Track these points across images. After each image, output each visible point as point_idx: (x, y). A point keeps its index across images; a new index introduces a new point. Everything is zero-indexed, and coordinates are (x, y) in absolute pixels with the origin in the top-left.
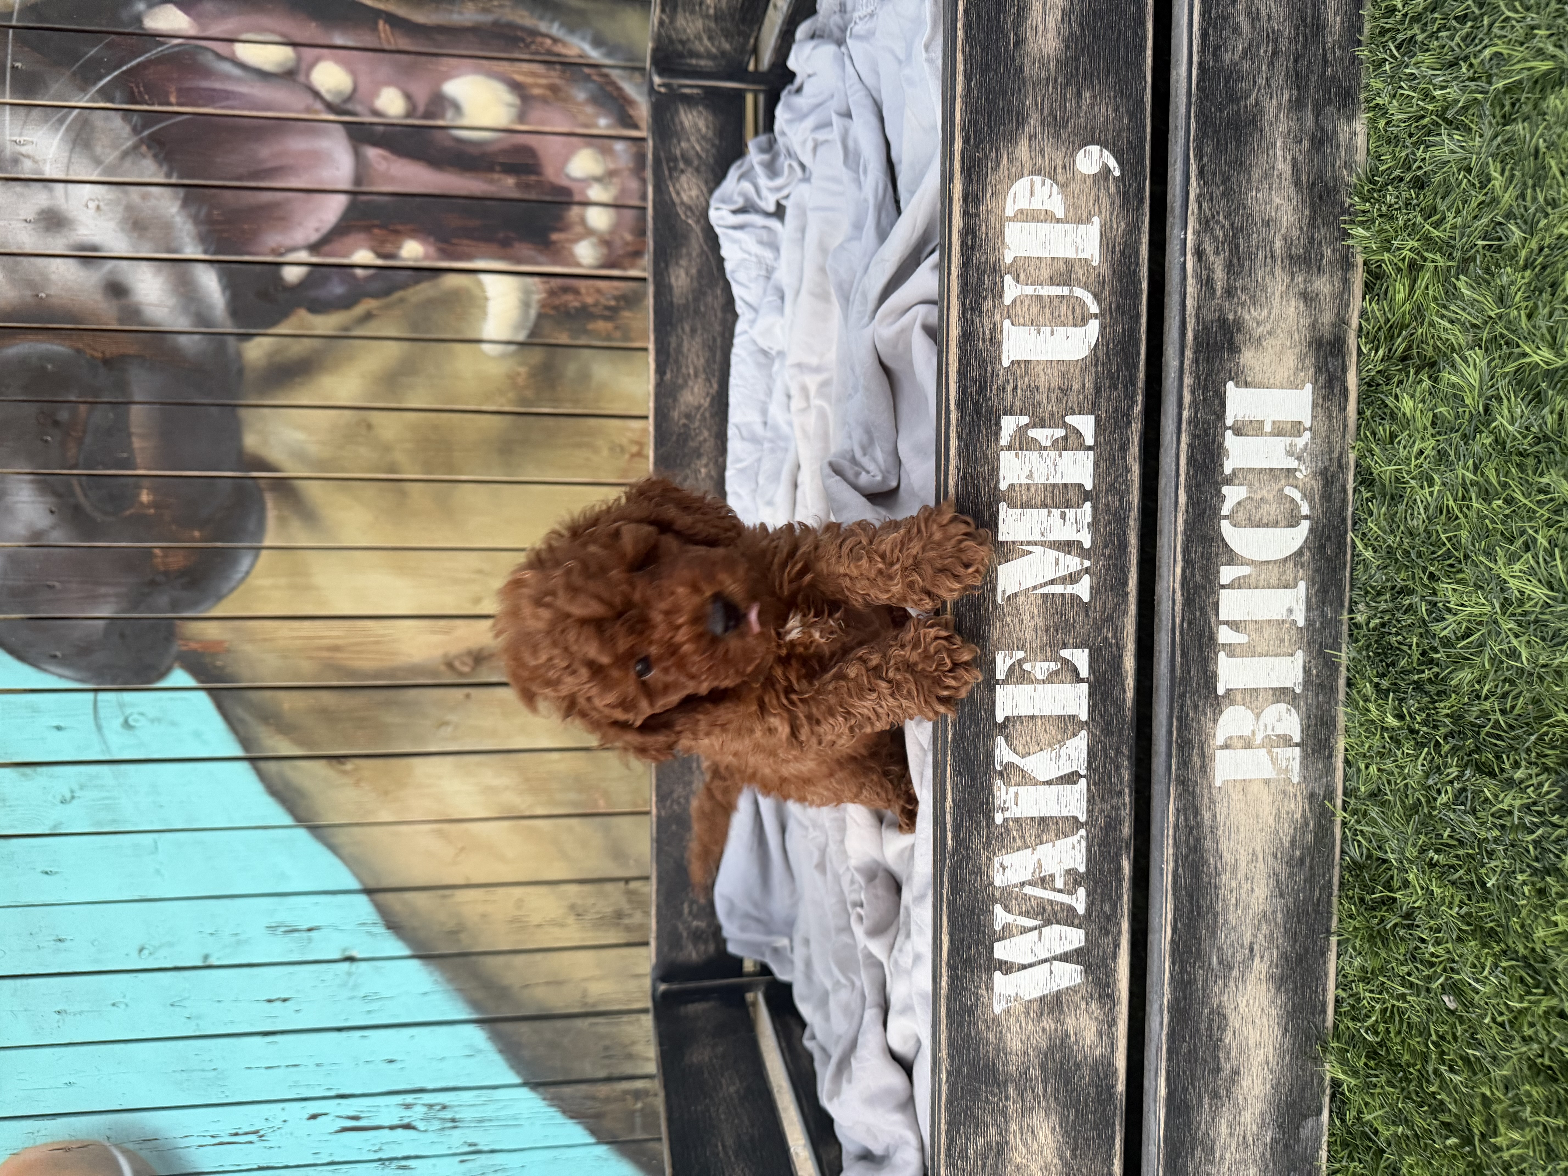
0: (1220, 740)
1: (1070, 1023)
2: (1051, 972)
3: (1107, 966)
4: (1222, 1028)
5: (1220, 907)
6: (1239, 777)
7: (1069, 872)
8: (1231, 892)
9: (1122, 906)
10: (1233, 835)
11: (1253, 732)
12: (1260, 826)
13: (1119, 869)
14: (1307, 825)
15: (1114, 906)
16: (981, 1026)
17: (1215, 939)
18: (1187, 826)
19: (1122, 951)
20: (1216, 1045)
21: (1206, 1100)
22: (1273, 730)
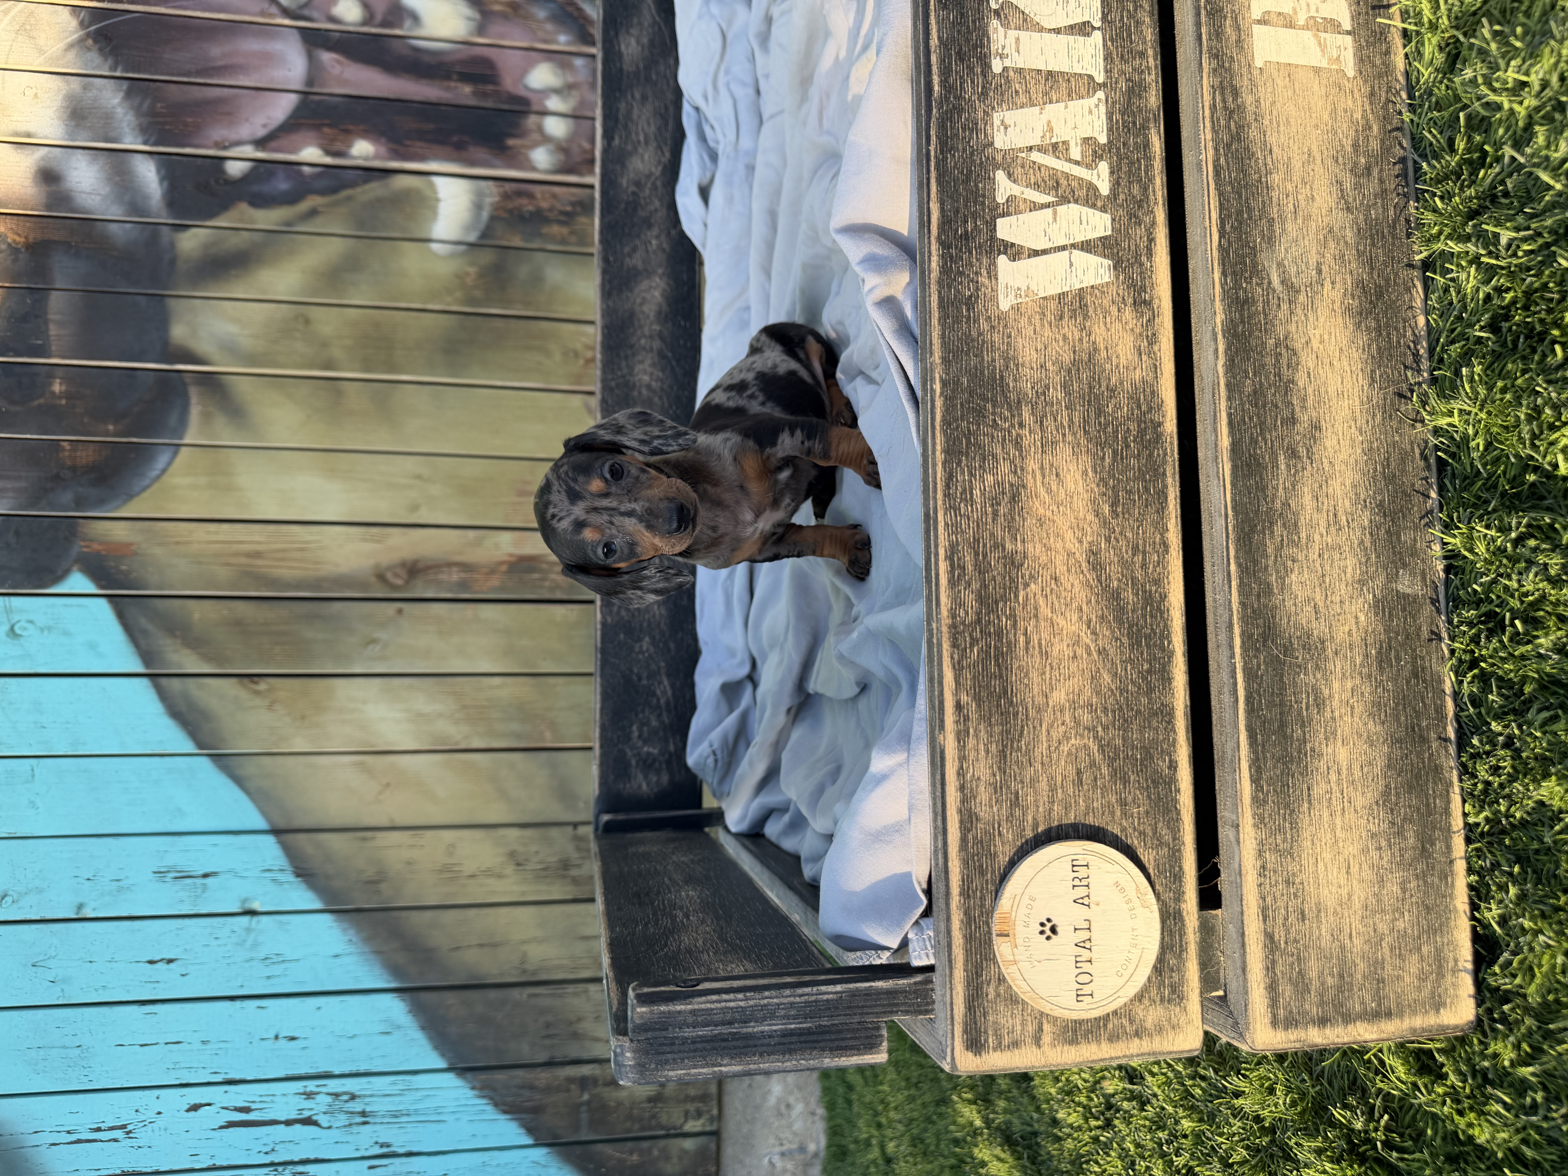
0: (1256, 13)
1: (1099, 333)
2: (1071, 265)
3: (1141, 265)
4: (1293, 366)
5: (1274, 213)
6: (1283, 60)
7: (1086, 140)
8: (1287, 196)
9: (1154, 191)
10: (1282, 128)
11: (1294, 9)
12: (1314, 122)
13: (1147, 145)
14: (1370, 128)
15: (1145, 189)
16: (984, 326)
17: (1273, 251)
18: (1225, 108)
19: (1158, 247)
20: (1288, 386)
21: (1282, 458)
22: (1317, 11)
